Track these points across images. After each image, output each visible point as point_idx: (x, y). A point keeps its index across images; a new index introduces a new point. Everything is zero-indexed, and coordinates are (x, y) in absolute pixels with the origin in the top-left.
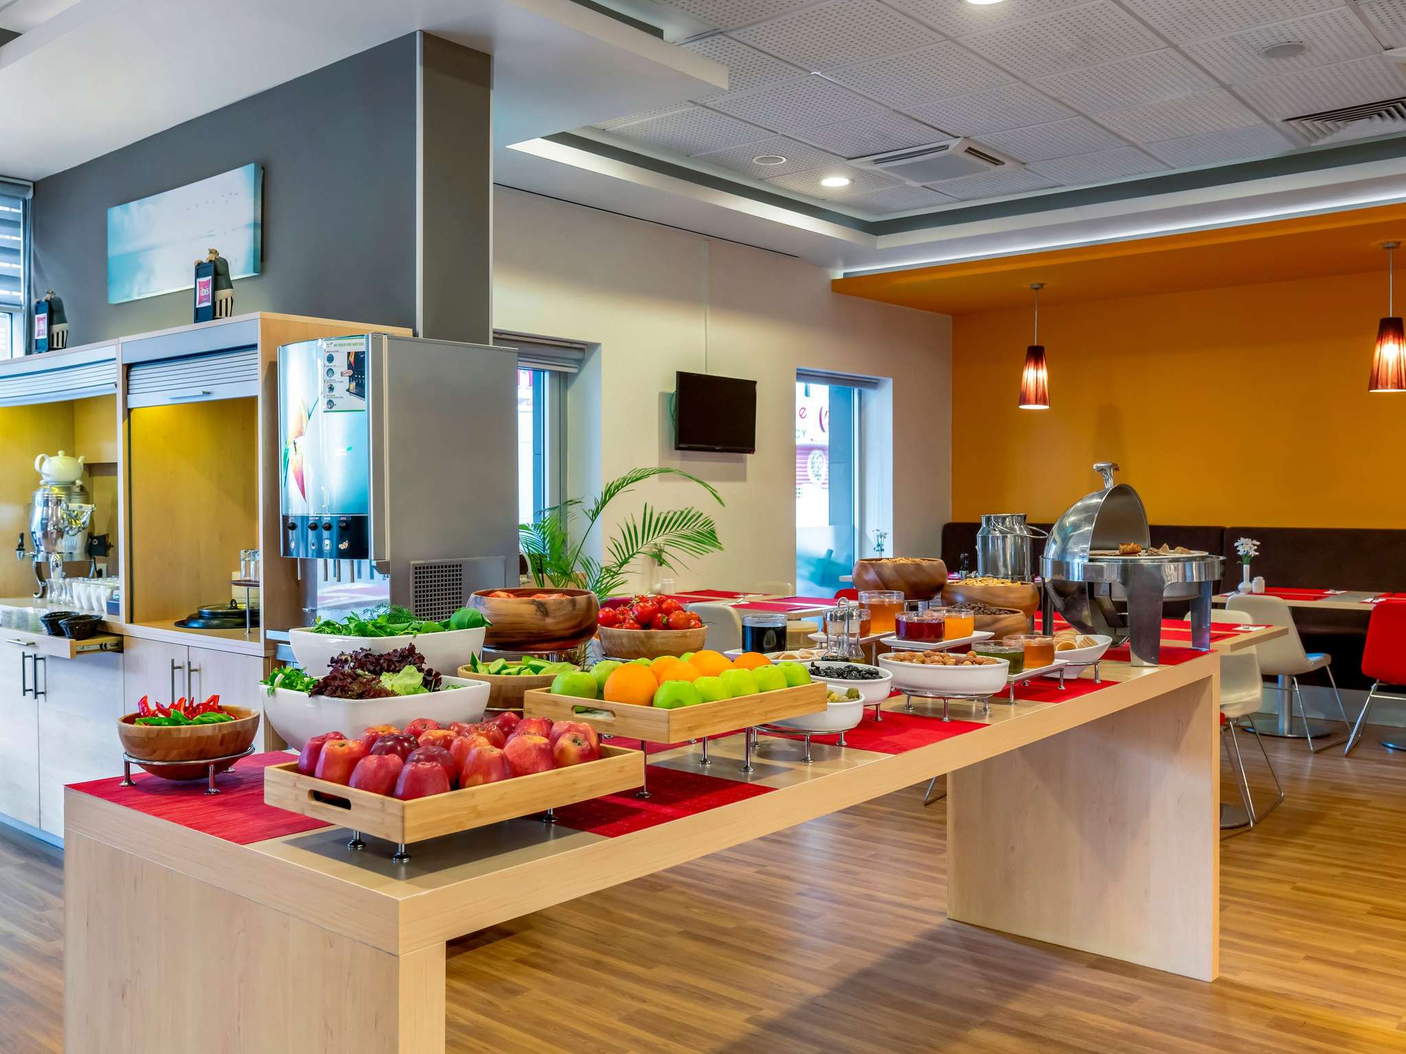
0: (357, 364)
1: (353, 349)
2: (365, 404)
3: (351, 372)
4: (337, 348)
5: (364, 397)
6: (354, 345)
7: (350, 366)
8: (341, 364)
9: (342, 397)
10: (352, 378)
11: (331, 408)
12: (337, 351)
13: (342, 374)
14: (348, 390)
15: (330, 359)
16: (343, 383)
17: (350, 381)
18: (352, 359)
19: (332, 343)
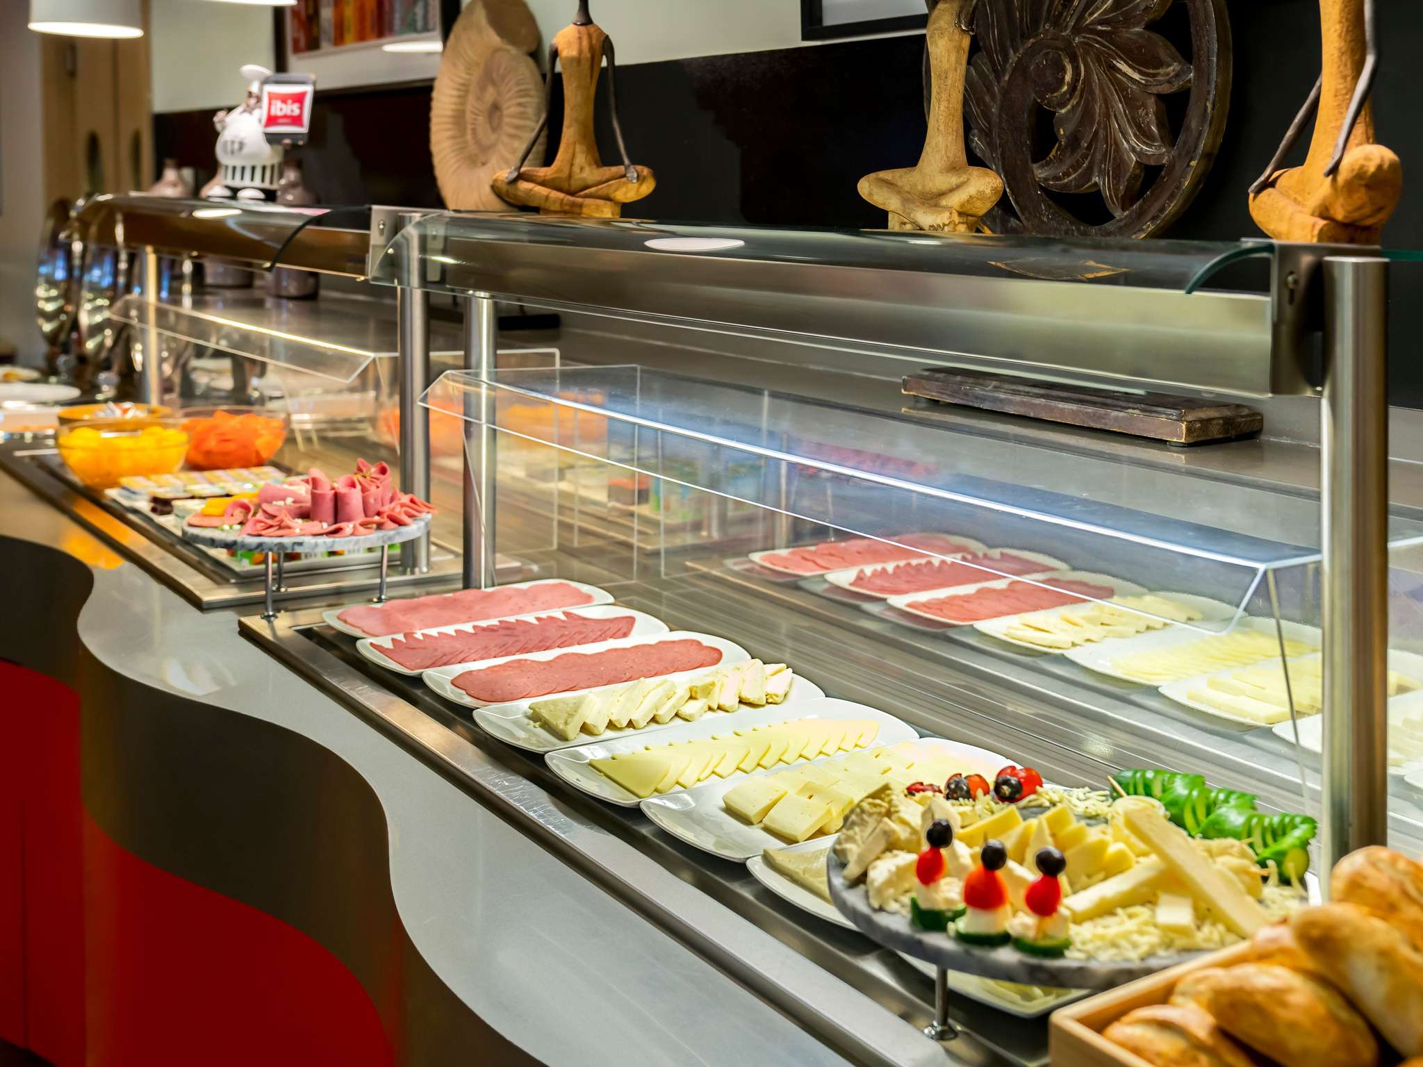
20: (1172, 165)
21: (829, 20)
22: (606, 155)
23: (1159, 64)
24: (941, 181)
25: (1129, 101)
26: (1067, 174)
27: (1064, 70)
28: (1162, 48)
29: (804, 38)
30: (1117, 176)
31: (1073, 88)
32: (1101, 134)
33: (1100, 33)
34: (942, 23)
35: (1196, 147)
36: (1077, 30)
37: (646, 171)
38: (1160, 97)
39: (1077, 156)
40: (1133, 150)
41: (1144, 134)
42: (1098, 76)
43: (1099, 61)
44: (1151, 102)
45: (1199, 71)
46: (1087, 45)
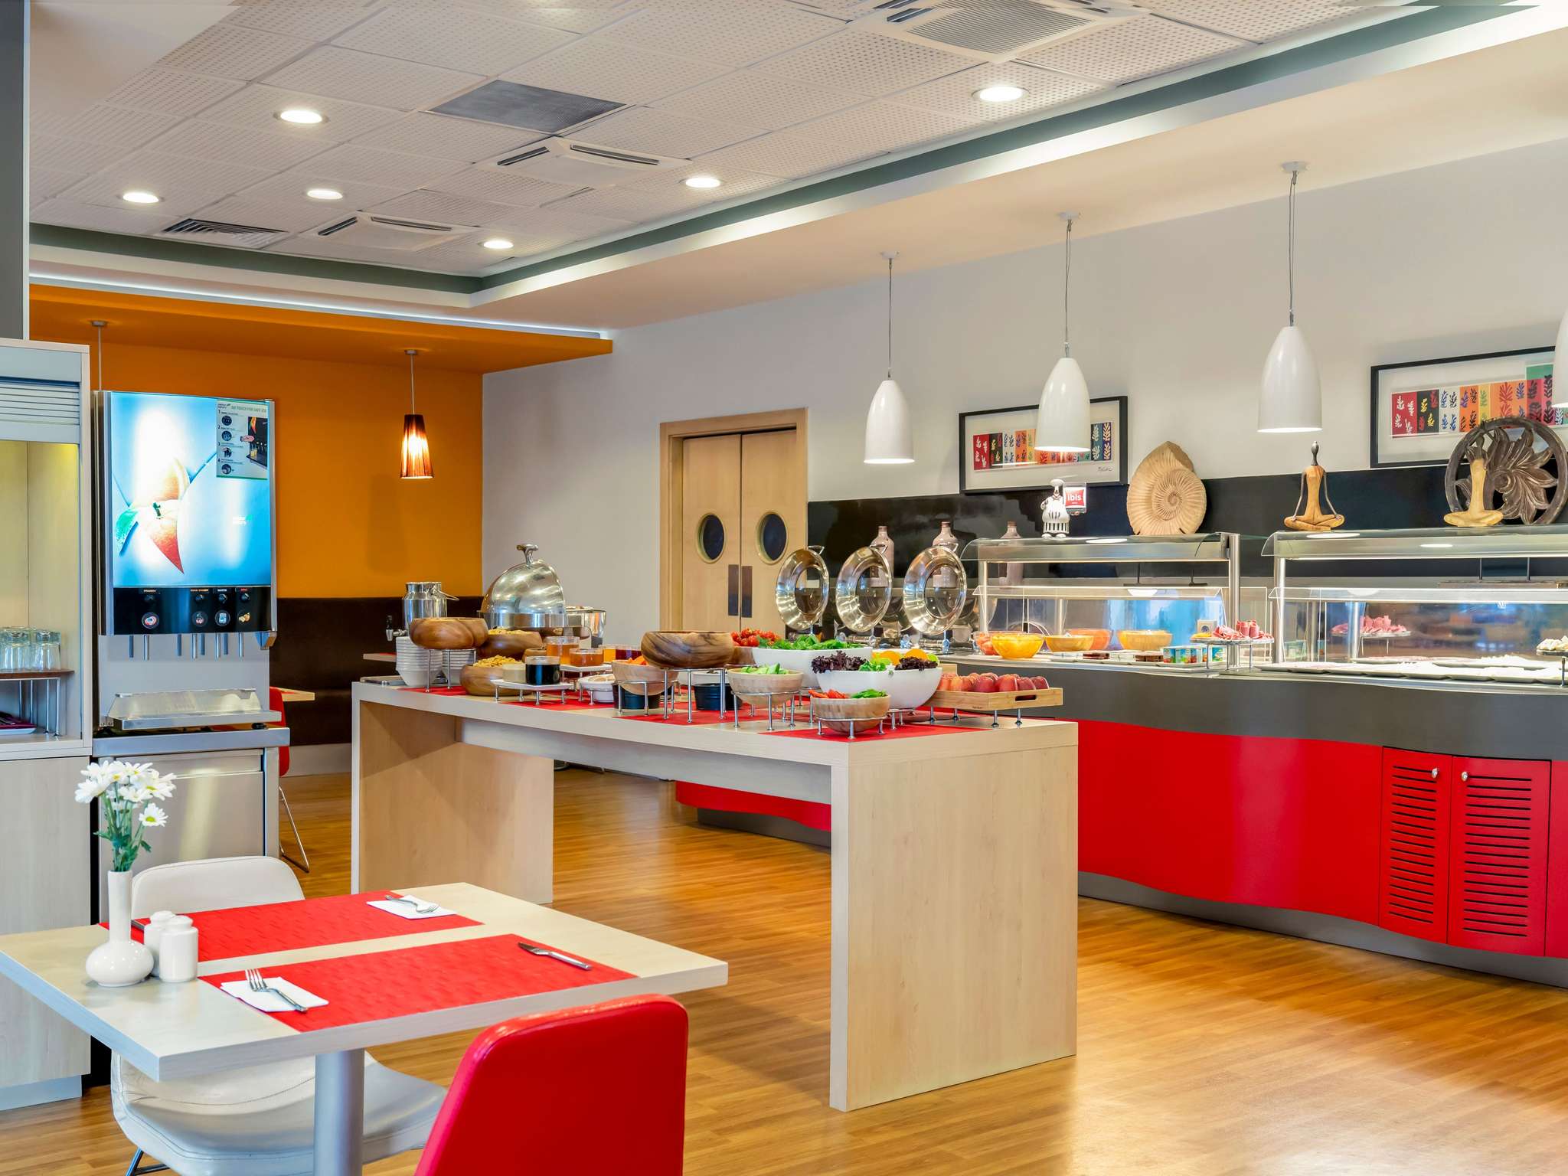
0: (258, 432)
1: (255, 415)
2: (266, 472)
3: (252, 439)
4: (236, 411)
5: (266, 466)
6: (257, 410)
7: (251, 432)
8: (240, 428)
9: (241, 463)
10: (253, 444)
11: (227, 473)
12: (237, 414)
13: (241, 439)
14: (249, 457)
15: (227, 421)
16: (241, 448)
17: (251, 448)
18: (253, 425)
19: (229, 405)
20: (1549, 510)
21: (1380, 461)
22: (1325, 509)
23: (1545, 478)
24: (1480, 515)
25: (1534, 490)
26: (1508, 513)
27: (1507, 480)
28: (1546, 474)
29: (1371, 467)
30: (1528, 513)
31: (1511, 486)
32: (1522, 501)
33: (1523, 469)
34: (1478, 467)
35: (1559, 502)
36: (1513, 467)
37: (1342, 517)
38: (1546, 489)
39: (1512, 507)
40: (1535, 505)
41: (1538, 499)
42: (1521, 482)
43: (1522, 478)
44: (1542, 490)
45: (1560, 481)
46: (1516, 473)
